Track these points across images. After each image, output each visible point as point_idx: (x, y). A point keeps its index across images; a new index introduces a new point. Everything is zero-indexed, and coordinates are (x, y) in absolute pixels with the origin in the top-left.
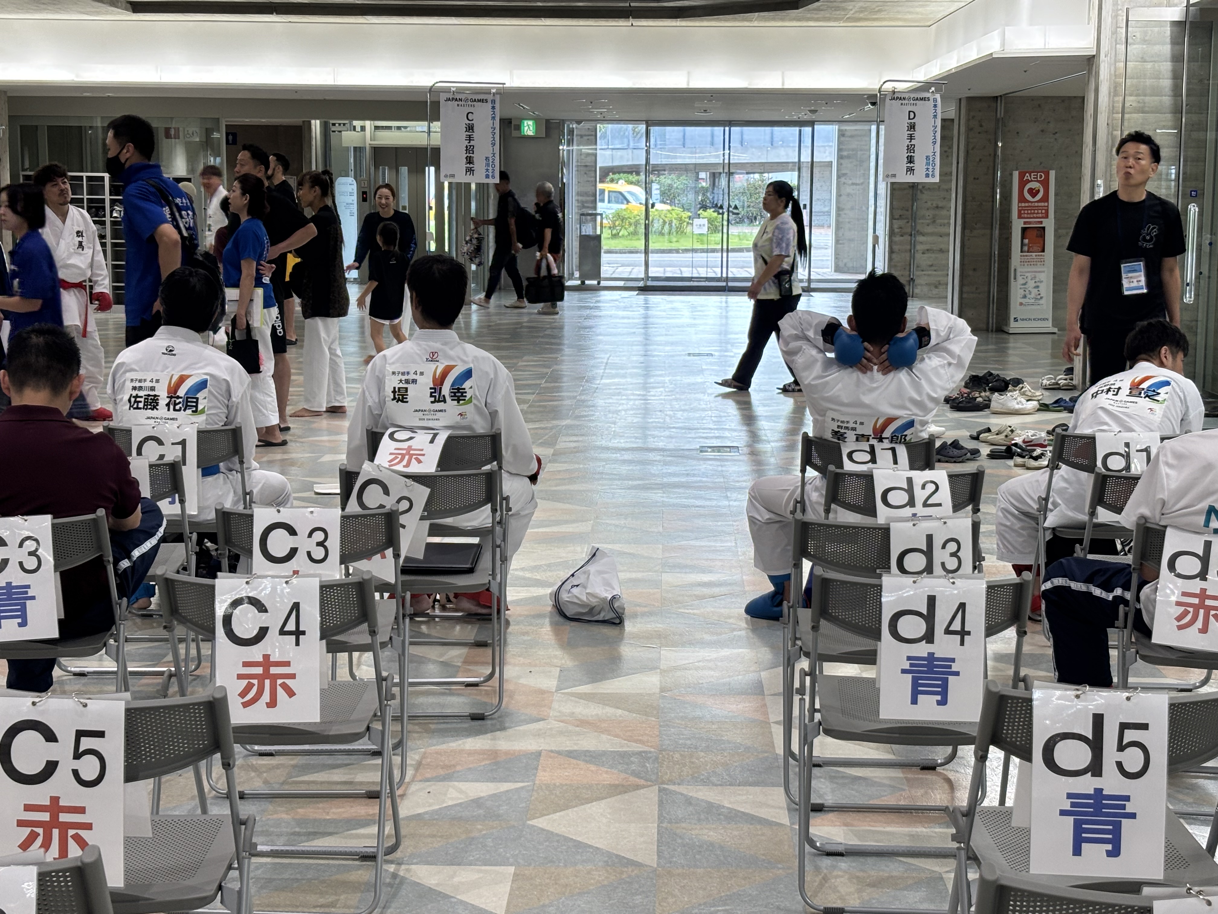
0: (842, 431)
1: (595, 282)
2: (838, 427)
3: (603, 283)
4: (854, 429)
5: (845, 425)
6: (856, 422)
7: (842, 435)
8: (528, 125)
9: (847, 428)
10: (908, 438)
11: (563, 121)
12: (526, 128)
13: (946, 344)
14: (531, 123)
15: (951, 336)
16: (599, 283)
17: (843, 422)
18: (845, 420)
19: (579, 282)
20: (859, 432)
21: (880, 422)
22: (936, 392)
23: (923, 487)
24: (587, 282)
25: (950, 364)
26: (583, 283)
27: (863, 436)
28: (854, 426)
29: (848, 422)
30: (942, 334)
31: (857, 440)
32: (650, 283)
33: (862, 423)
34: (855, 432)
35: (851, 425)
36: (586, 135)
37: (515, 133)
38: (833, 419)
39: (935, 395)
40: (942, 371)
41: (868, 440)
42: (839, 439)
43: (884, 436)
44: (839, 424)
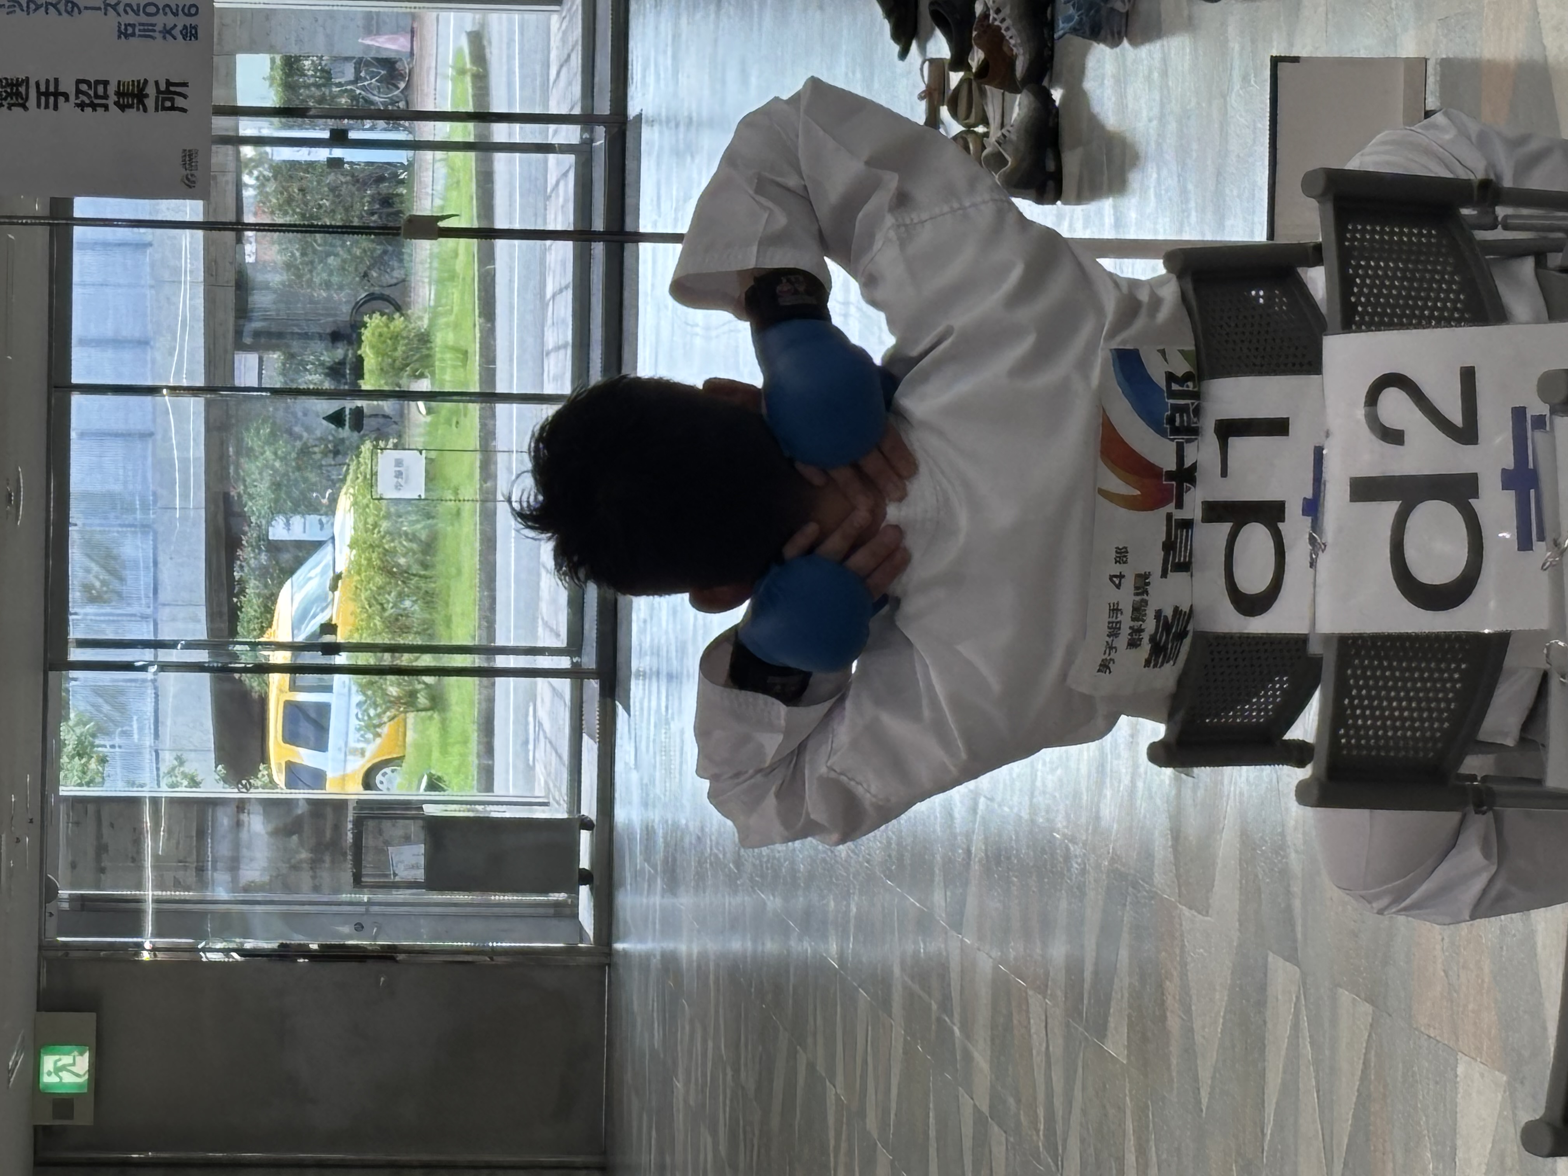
0: (1150, 625)
1: (585, 836)
2: (1133, 644)
3: (589, 809)
4: (1142, 583)
5: (1126, 621)
6: (1117, 580)
7: (1167, 627)
8: (58, 1070)
9: (1138, 611)
10: (1181, 368)
11: (45, 948)
12: (68, 1078)
13: (823, 210)
14: (49, 1062)
15: (792, 181)
16: (586, 824)
17: (1114, 630)
18: (1104, 618)
19: (584, 891)
20: (1154, 560)
21: (1116, 484)
22: (1003, 271)
23: (1394, 437)
24: (585, 863)
25: (902, 200)
26: (586, 877)
27: (1169, 546)
28: (1129, 583)
29: (1115, 610)
30: (781, 220)
31: (1185, 567)
32: (589, 660)
33: (1121, 555)
34: (1156, 579)
35: (1126, 597)
36: (99, 836)
37: (84, 1117)
38: (1104, 667)
39: (1016, 274)
40: (925, 236)
41: (1187, 524)
42: (1182, 635)
43: (1169, 464)
44: (1122, 641)
